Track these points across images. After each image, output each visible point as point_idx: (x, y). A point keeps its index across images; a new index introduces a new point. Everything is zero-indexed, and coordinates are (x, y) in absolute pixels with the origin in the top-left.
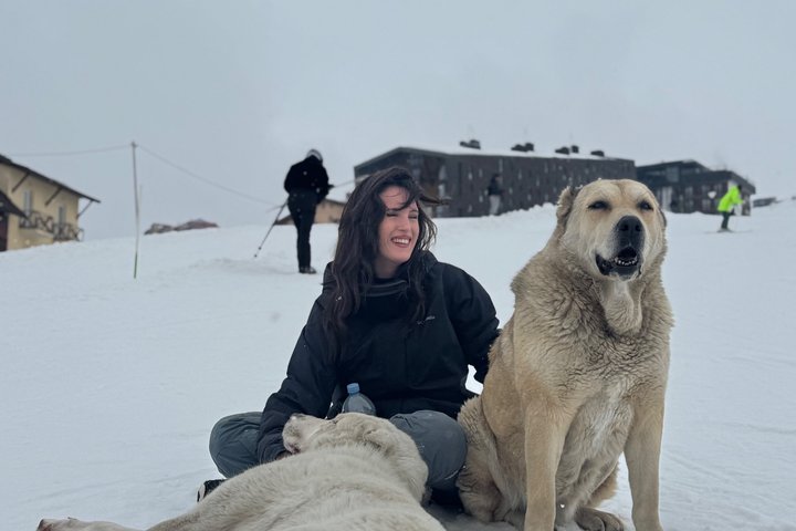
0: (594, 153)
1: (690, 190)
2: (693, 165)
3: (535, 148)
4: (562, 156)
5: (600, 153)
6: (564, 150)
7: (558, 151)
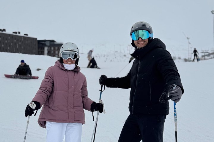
0: (25, 35)
1: (53, 48)
2: (53, 41)
3: (6, 31)
4: (14, 34)
5: (27, 35)
6: (16, 33)
7: (13, 33)
